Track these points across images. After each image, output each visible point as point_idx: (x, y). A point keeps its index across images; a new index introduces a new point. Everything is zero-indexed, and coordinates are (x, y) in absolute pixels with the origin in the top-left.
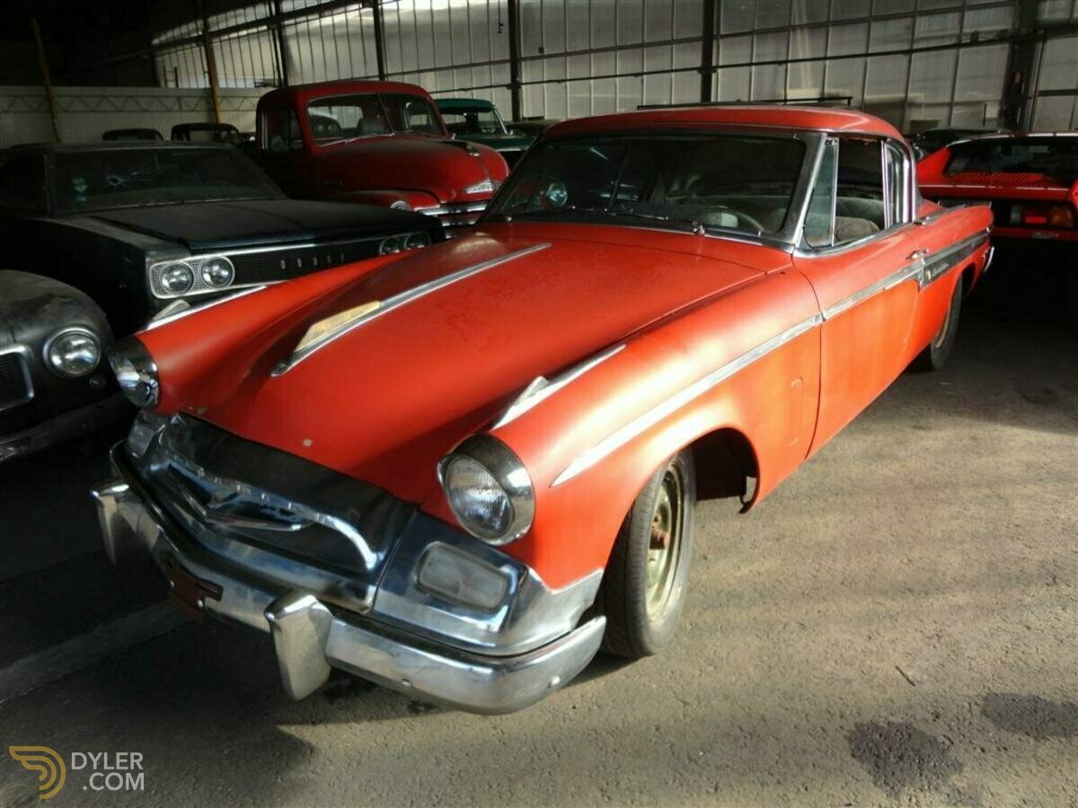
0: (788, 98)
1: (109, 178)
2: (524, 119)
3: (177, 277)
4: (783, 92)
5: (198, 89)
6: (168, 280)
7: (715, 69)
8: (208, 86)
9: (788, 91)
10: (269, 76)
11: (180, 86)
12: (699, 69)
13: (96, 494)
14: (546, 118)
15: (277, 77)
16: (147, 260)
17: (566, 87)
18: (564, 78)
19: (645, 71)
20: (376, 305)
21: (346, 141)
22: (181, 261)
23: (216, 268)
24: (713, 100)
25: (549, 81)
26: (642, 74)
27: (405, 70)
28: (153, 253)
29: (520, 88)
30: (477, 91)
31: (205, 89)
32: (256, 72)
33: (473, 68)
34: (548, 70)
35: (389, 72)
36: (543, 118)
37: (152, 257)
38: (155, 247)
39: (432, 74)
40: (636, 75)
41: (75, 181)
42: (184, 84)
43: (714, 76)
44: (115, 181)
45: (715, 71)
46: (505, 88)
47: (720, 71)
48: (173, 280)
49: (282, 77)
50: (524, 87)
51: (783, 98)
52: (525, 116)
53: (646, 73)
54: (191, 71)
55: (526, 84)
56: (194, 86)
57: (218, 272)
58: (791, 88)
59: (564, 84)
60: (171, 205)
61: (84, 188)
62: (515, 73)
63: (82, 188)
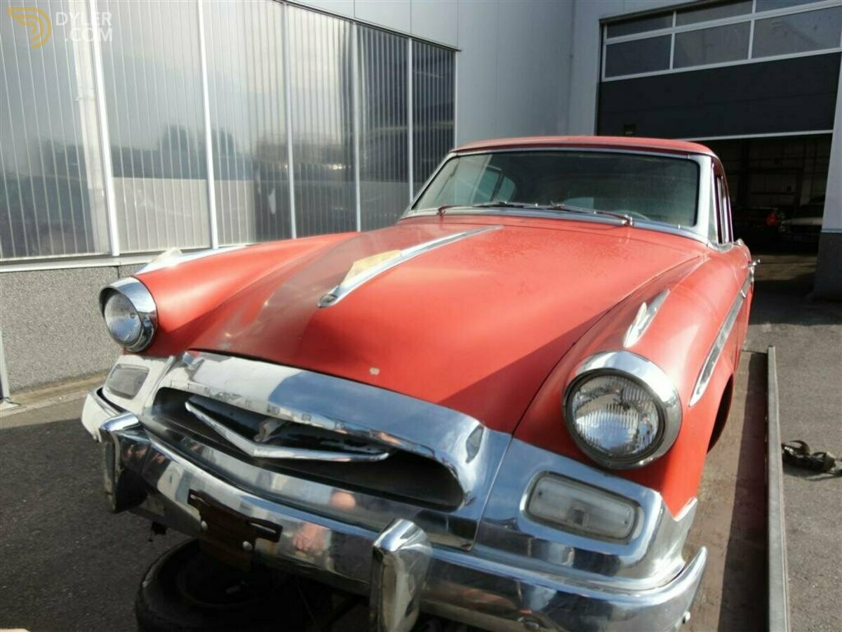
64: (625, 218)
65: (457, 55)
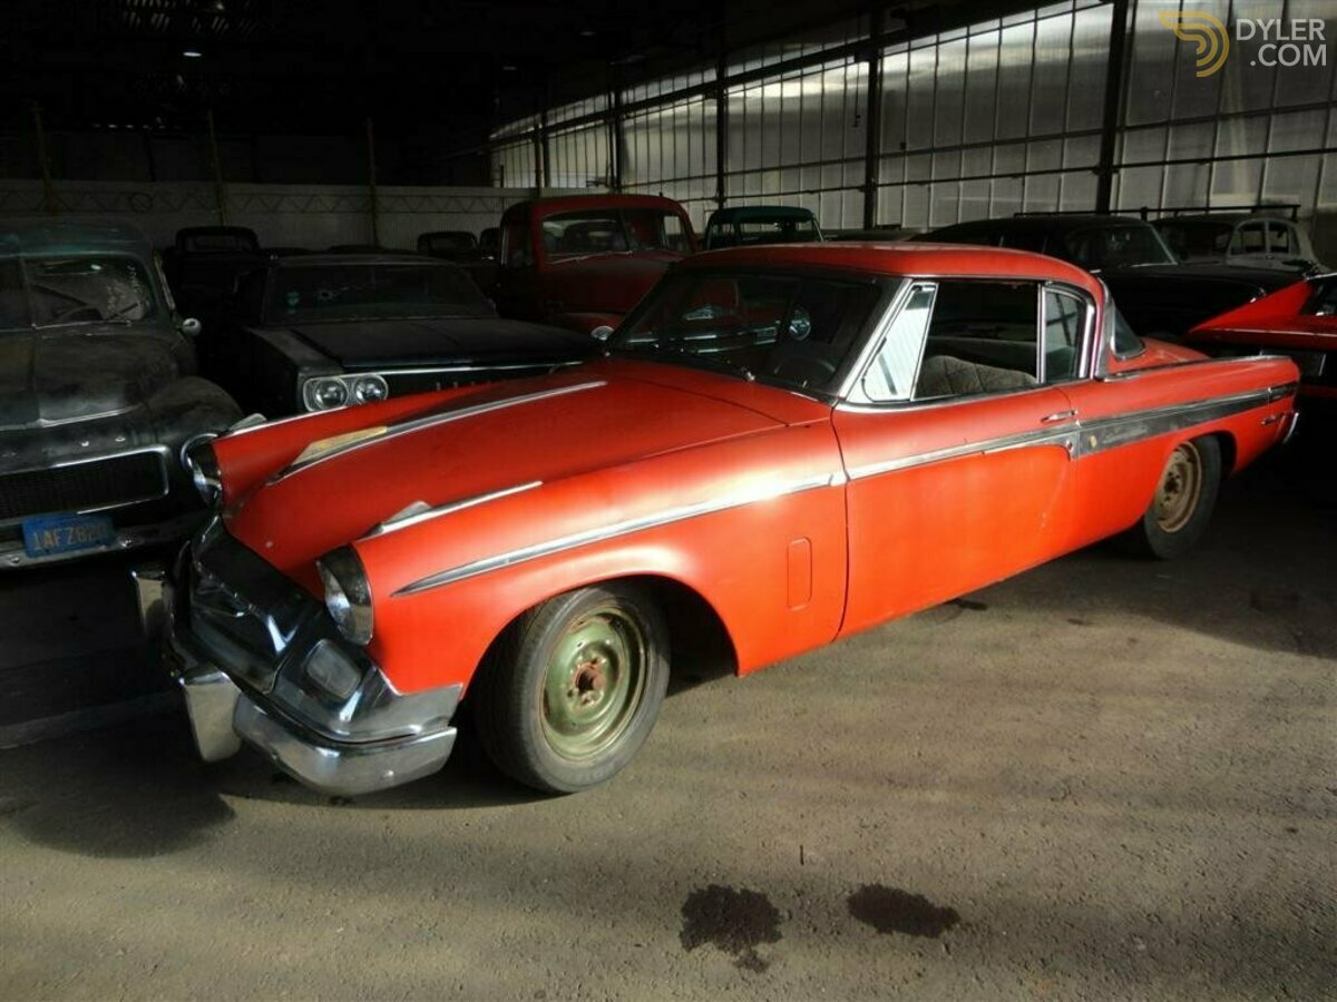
0: (1212, 205)
1: (321, 292)
2: (877, 227)
3: (332, 393)
4: (1205, 198)
5: (522, 189)
6: (322, 394)
7: (1116, 169)
8: (533, 185)
9: (1212, 197)
10: (602, 174)
11: (505, 186)
12: (1095, 170)
13: (134, 574)
14: (904, 226)
15: (609, 174)
16: (300, 375)
17: (929, 189)
18: (927, 178)
19: (1028, 170)
20: (384, 430)
21: (577, 258)
22: (335, 378)
23: (371, 386)
24: (1112, 207)
25: (909, 183)
26: (1024, 174)
27: (747, 169)
28: (307, 369)
29: (876, 191)
30: (826, 193)
31: (530, 189)
32: (590, 170)
33: (823, 168)
34: (908, 170)
35: (730, 170)
36: (899, 226)
37: (306, 372)
38: (314, 365)
39: (776, 173)
40: (1015, 176)
41: (290, 294)
42: (509, 184)
43: (1114, 177)
44: (325, 295)
45: (1117, 172)
46: (856, 191)
47: (1122, 171)
48: (326, 396)
49: (615, 174)
50: (879, 189)
51: (1204, 205)
52: (879, 223)
53: (1029, 174)
54: (525, 168)
55: (882, 185)
56: (518, 186)
57: (372, 390)
58: (1215, 192)
59: (927, 186)
60: (375, 321)
61: (296, 301)
62: (871, 172)
63: (294, 301)
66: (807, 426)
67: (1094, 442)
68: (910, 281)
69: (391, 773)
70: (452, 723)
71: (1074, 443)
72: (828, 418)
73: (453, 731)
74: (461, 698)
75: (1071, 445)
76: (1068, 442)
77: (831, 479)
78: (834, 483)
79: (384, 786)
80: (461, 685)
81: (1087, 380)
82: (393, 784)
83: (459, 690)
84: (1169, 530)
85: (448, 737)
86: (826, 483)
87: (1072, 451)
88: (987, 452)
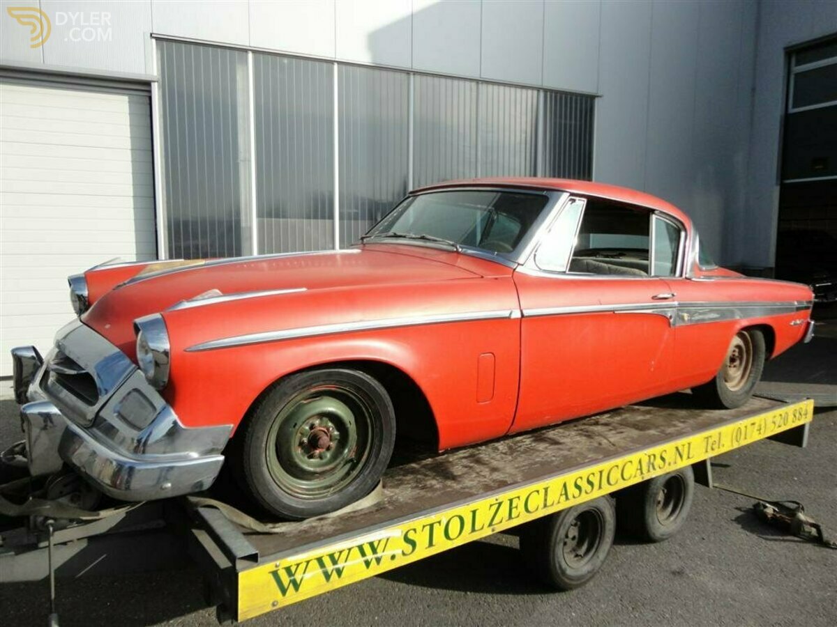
20: (202, 262)
64: (457, 248)
65: (597, 101)
66: (496, 279)
67: (686, 316)
68: (568, 194)
69: (169, 485)
70: (223, 453)
71: (673, 316)
72: (511, 276)
73: (222, 458)
74: (231, 436)
75: (671, 317)
76: (669, 315)
77: (511, 314)
78: (513, 316)
79: (163, 495)
80: (232, 425)
81: (680, 278)
82: (169, 495)
83: (231, 428)
84: (732, 389)
85: (218, 461)
86: (507, 315)
87: (672, 321)
88: (616, 312)
